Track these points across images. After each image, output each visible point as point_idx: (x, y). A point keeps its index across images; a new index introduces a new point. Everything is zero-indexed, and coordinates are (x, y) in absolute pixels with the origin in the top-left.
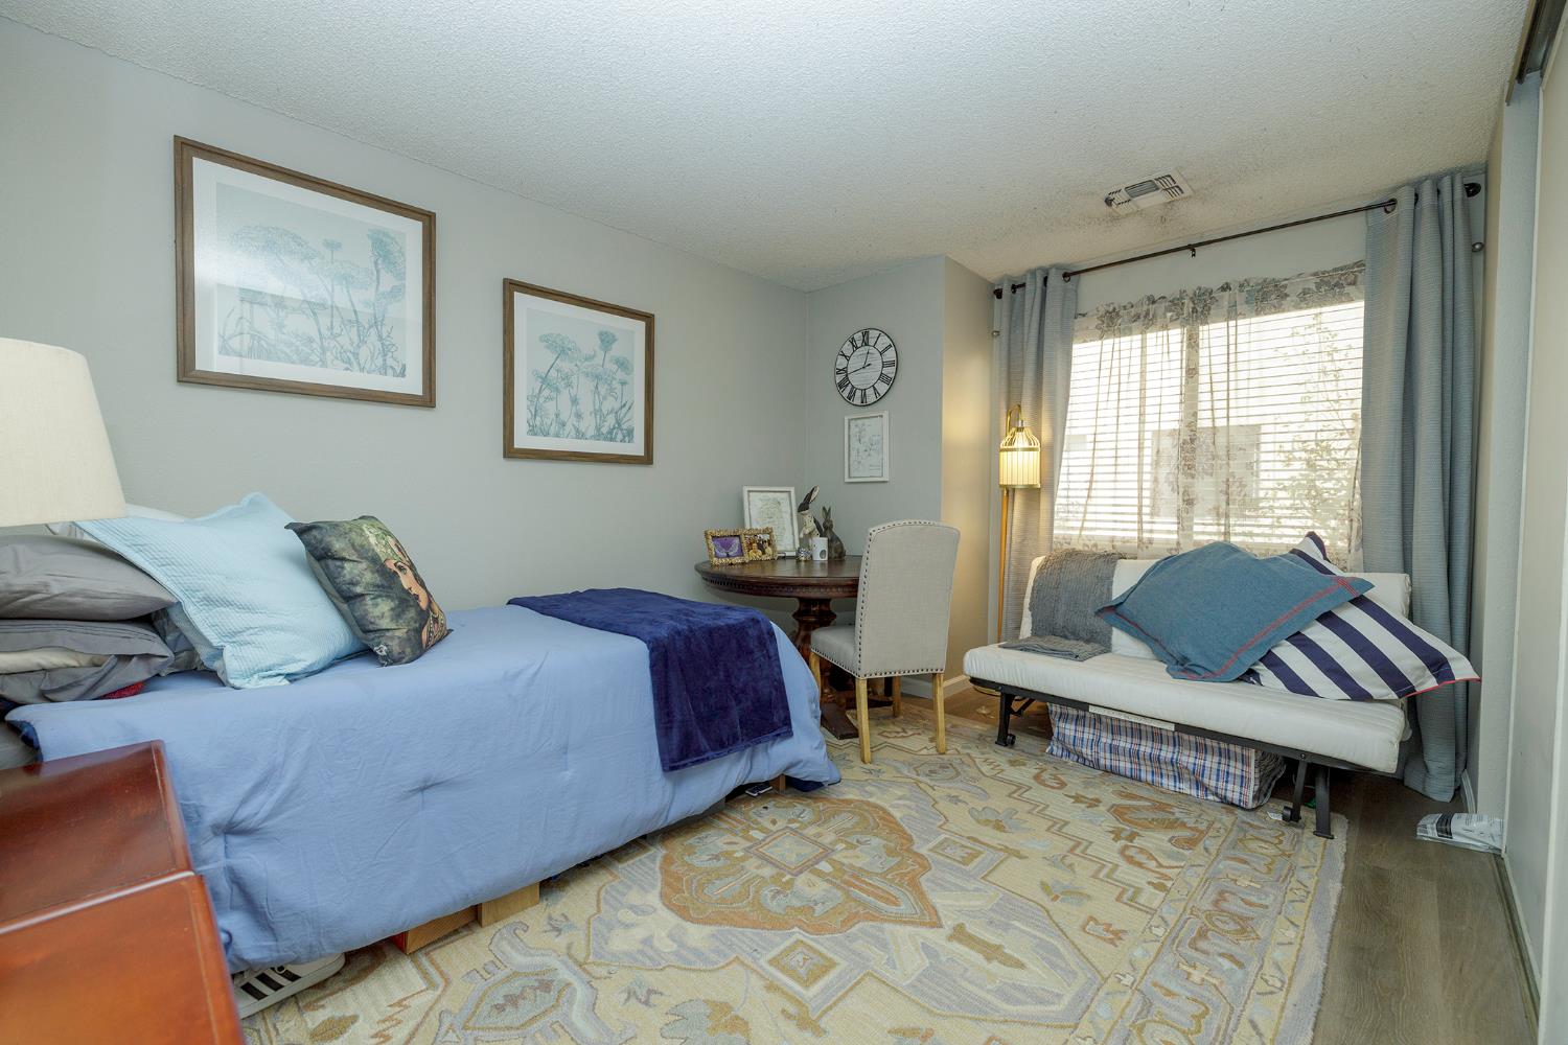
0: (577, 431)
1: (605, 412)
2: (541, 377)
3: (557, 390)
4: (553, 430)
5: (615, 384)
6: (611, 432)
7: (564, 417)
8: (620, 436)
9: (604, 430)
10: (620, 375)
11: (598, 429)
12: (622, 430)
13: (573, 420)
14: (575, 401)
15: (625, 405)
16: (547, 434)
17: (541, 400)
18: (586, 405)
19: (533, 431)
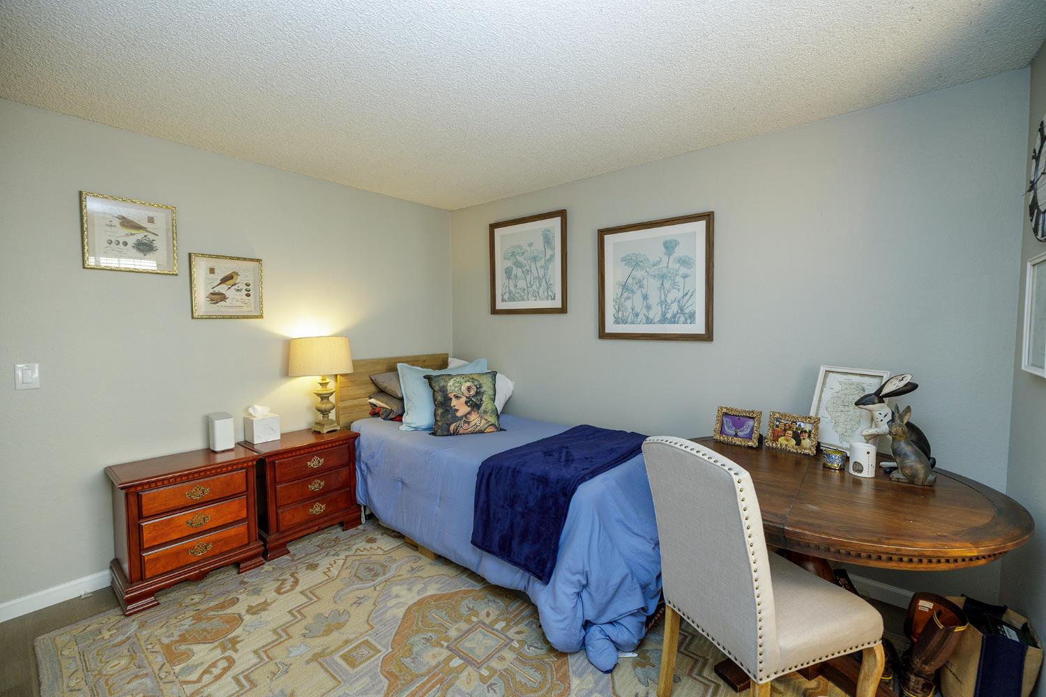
0: (647, 318)
1: (669, 302)
2: (622, 285)
3: (633, 292)
4: (629, 320)
5: (678, 279)
6: (674, 317)
7: (637, 309)
8: (682, 319)
9: (669, 316)
10: (683, 270)
11: (664, 315)
12: (684, 314)
13: (644, 311)
14: (645, 297)
15: (687, 294)
16: (626, 323)
17: (623, 300)
18: (654, 299)
19: (617, 321)
